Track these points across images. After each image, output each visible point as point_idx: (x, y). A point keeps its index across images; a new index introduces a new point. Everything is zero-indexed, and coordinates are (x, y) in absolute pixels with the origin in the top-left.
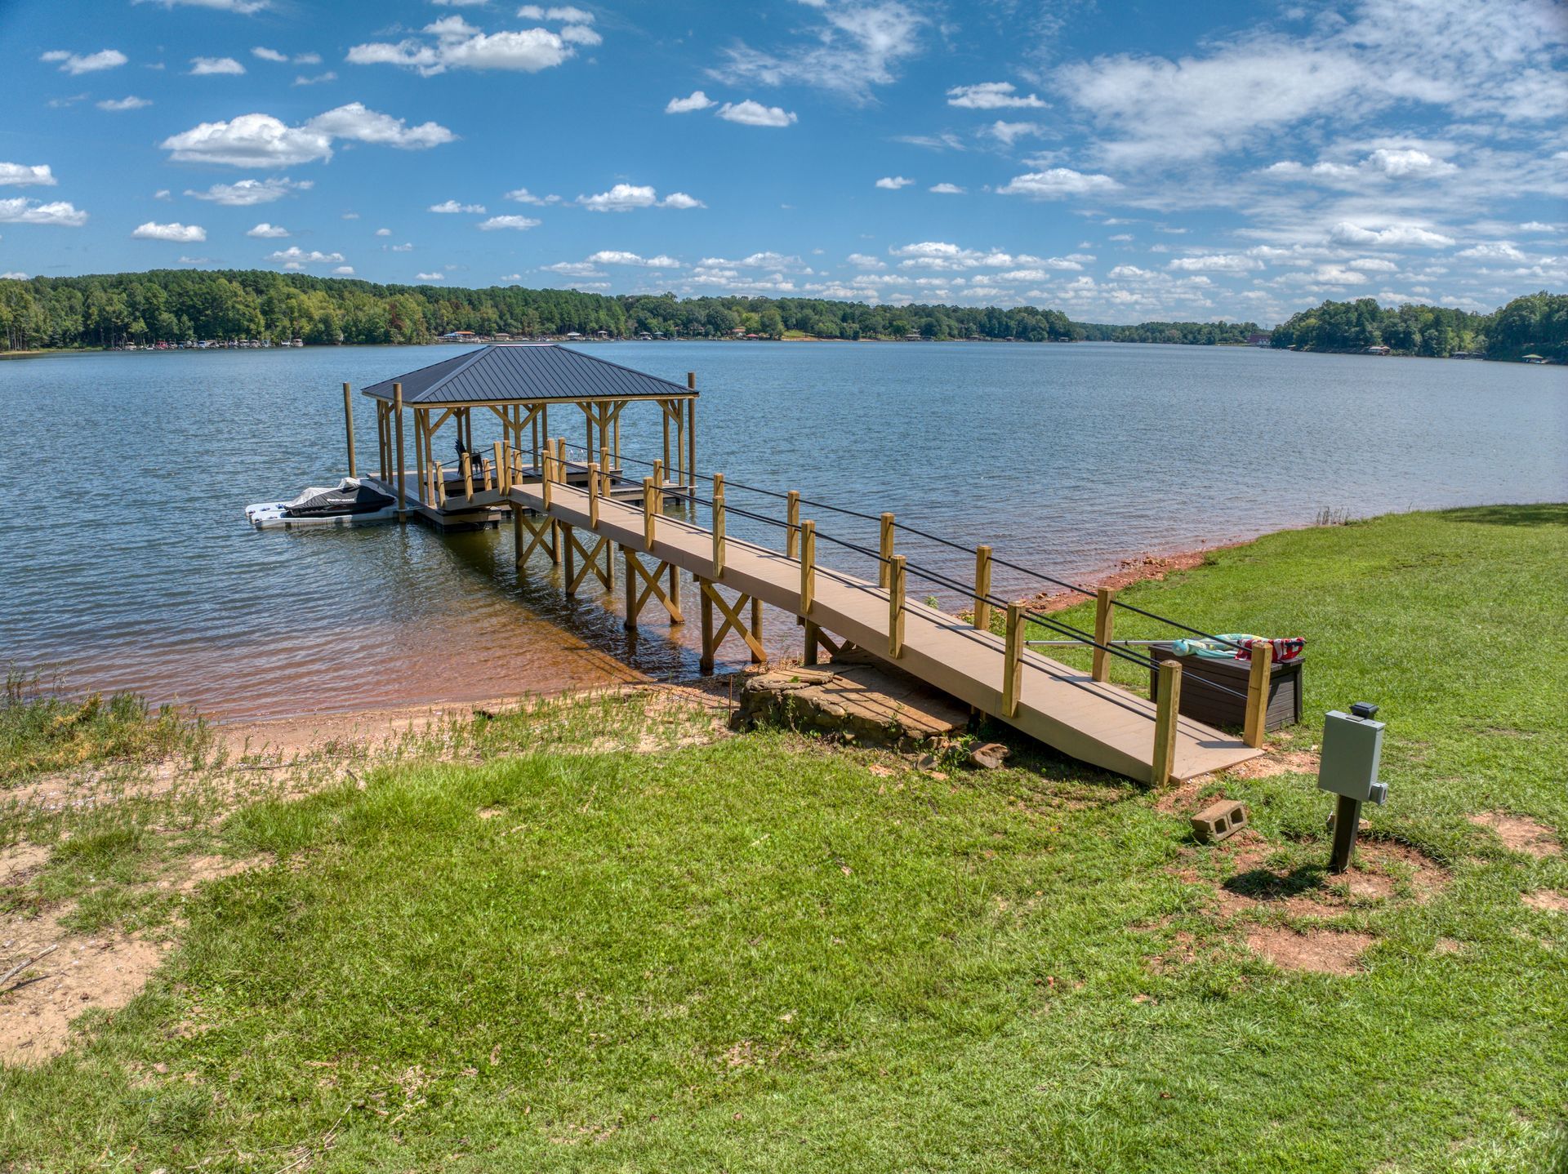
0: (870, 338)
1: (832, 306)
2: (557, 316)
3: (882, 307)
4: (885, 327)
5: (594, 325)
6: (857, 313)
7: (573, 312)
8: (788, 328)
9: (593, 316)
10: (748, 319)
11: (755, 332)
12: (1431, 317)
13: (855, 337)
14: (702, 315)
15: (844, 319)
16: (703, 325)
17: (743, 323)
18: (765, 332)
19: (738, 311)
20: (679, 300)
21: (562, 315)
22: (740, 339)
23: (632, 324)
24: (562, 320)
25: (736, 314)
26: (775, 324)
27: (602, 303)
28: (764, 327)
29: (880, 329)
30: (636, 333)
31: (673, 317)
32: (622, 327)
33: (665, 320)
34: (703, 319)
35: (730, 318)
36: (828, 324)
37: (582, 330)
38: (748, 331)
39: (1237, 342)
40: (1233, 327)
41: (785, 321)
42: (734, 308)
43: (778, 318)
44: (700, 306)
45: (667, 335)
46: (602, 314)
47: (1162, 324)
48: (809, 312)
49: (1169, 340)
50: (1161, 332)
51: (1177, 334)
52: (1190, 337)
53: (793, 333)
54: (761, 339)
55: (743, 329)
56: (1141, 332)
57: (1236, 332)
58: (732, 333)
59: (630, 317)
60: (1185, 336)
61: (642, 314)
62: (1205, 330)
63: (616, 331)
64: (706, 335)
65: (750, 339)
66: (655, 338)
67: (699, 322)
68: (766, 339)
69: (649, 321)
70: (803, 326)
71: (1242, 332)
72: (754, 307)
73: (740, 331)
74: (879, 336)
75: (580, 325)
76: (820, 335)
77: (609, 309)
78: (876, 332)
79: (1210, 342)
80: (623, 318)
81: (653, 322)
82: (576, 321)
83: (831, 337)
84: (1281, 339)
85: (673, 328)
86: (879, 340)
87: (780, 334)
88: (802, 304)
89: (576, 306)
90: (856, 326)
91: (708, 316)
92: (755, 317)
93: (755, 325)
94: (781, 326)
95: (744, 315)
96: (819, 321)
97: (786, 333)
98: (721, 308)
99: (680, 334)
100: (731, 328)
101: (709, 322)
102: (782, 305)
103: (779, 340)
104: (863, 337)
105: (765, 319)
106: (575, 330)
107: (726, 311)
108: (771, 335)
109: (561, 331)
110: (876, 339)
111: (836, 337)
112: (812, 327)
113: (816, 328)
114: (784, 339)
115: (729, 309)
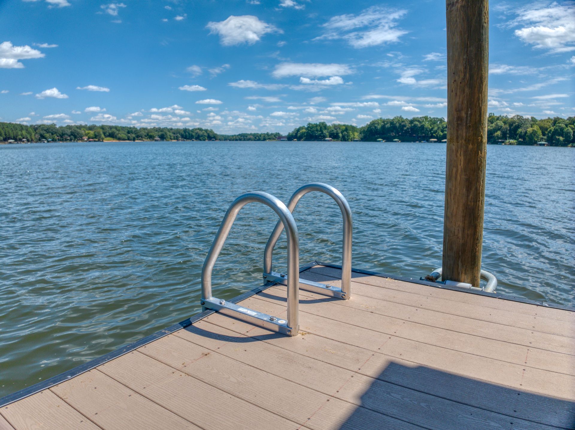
0: (140, 140)
1: (123, 128)
2: (3, 134)
3: (143, 128)
4: (145, 136)
5: (20, 137)
6: (133, 131)
7: (10, 131)
8: (106, 136)
9: (20, 133)
10: (88, 133)
11: (92, 138)
12: (344, 128)
13: (134, 140)
14: (69, 132)
15: (128, 133)
16: (69, 136)
17: (86, 135)
18: (96, 138)
19: (84, 130)
20: (57, 127)
21: (5, 133)
22: (86, 141)
23: (38, 136)
24: (6, 135)
25: (83, 132)
26: (100, 135)
27: (24, 128)
28: (96, 136)
29: (144, 136)
30: (40, 140)
31: (56, 133)
32: (33, 138)
33: (52, 134)
34: (69, 134)
35: (80, 132)
36: (122, 135)
37: (16, 139)
38: (89, 138)
39: (274, 139)
40: (272, 134)
41: (104, 133)
42: (82, 129)
43: (101, 133)
44: (67, 128)
45: (54, 140)
46: (24, 132)
47: (246, 134)
48: (114, 130)
49: (249, 140)
50: (246, 136)
51: (252, 137)
52: (257, 138)
53: (108, 138)
54: (95, 141)
55: (87, 137)
56: (239, 137)
57: (273, 136)
58: (82, 139)
59: (36, 133)
60: (255, 138)
61: (42, 132)
62: (262, 136)
63: (30, 139)
64: (71, 140)
65: (90, 141)
66: (48, 142)
67: (68, 135)
68: (97, 141)
69: (45, 135)
70: (112, 135)
71: (275, 136)
72: (91, 128)
73: (86, 138)
74: (143, 139)
75: (14, 137)
76: (119, 139)
77: (27, 130)
78: (142, 137)
79: (264, 140)
80: (33, 134)
81: (47, 135)
82: (12, 135)
83: (124, 140)
84: (290, 138)
85: (56, 138)
86: (144, 141)
87: (103, 139)
88: (111, 128)
89: (11, 129)
90: (134, 135)
91: (71, 132)
92: (92, 132)
93: (92, 136)
94: (103, 136)
95: (87, 132)
96: (119, 133)
97: (105, 139)
98: (76, 129)
99: (59, 140)
100: (81, 137)
101: (72, 135)
102: (103, 127)
103: (103, 141)
104: (137, 140)
105: (96, 133)
106: (11, 139)
107: (79, 130)
108: (99, 139)
109: (5, 140)
110: (142, 140)
111: (126, 140)
112: (116, 136)
113: (118, 136)
114: (105, 141)
115: (80, 129)
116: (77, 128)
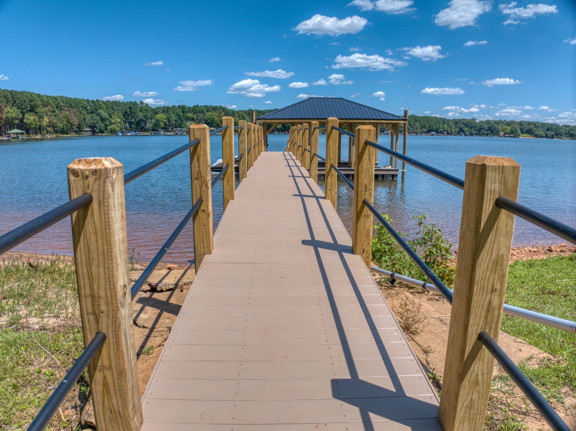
0: (559, 138)
2: (427, 126)
3: (565, 125)
4: (566, 134)
5: (442, 130)
6: (554, 128)
7: (434, 124)
8: (522, 133)
9: (442, 126)
10: (505, 129)
11: (508, 134)
13: (552, 137)
14: (486, 127)
15: (548, 130)
16: (486, 131)
17: (503, 130)
18: (512, 134)
19: (501, 125)
20: (478, 121)
21: (429, 125)
22: (502, 137)
23: (457, 130)
24: (429, 127)
25: (500, 127)
26: (517, 131)
27: (446, 121)
28: (512, 132)
29: (563, 134)
30: (458, 133)
31: (474, 127)
32: (453, 131)
33: (471, 128)
34: (487, 128)
35: (498, 128)
36: (541, 132)
37: (437, 132)
38: (505, 134)
41: (522, 130)
42: (500, 124)
43: (518, 129)
44: (486, 123)
45: (471, 134)
46: (445, 126)
48: (532, 126)
53: (525, 135)
54: (510, 137)
55: (503, 133)
58: (498, 134)
59: (456, 127)
61: (461, 126)
63: (450, 132)
64: (487, 135)
65: (505, 137)
66: (466, 135)
67: (485, 129)
68: (513, 137)
69: (464, 128)
70: (529, 132)
72: (509, 124)
73: (502, 134)
74: (563, 137)
75: (436, 130)
76: (536, 136)
77: (448, 124)
78: (561, 136)
80: (453, 127)
81: (466, 129)
82: (435, 128)
83: (542, 137)
85: (473, 132)
86: (563, 139)
87: (519, 135)
88: (529, 123)
89: (435, 122)
90: (553, 133)
91: (489, 127)
92: (509, 128)
93: (508, 131)
94: (519, 132)
95: (504, 127)
96: (537, 130)
97: (522, 135)
99: (476, 134)
100: (498, 132)
101: (489, 130)
102: (521, 124)
103: (518, 137)
104: (556, 138)
105: (513, 129)
106: (434, 131)
107: (496, 126)
108: (515, 135)
109: (428, 132)
110: (561, 138)
111: (544, 137)
112: (533, 133)
113: (535, 133)
114: (520, 137)
115: (498, 125)
116: (495, 123)
